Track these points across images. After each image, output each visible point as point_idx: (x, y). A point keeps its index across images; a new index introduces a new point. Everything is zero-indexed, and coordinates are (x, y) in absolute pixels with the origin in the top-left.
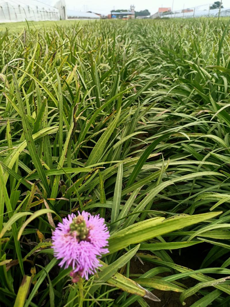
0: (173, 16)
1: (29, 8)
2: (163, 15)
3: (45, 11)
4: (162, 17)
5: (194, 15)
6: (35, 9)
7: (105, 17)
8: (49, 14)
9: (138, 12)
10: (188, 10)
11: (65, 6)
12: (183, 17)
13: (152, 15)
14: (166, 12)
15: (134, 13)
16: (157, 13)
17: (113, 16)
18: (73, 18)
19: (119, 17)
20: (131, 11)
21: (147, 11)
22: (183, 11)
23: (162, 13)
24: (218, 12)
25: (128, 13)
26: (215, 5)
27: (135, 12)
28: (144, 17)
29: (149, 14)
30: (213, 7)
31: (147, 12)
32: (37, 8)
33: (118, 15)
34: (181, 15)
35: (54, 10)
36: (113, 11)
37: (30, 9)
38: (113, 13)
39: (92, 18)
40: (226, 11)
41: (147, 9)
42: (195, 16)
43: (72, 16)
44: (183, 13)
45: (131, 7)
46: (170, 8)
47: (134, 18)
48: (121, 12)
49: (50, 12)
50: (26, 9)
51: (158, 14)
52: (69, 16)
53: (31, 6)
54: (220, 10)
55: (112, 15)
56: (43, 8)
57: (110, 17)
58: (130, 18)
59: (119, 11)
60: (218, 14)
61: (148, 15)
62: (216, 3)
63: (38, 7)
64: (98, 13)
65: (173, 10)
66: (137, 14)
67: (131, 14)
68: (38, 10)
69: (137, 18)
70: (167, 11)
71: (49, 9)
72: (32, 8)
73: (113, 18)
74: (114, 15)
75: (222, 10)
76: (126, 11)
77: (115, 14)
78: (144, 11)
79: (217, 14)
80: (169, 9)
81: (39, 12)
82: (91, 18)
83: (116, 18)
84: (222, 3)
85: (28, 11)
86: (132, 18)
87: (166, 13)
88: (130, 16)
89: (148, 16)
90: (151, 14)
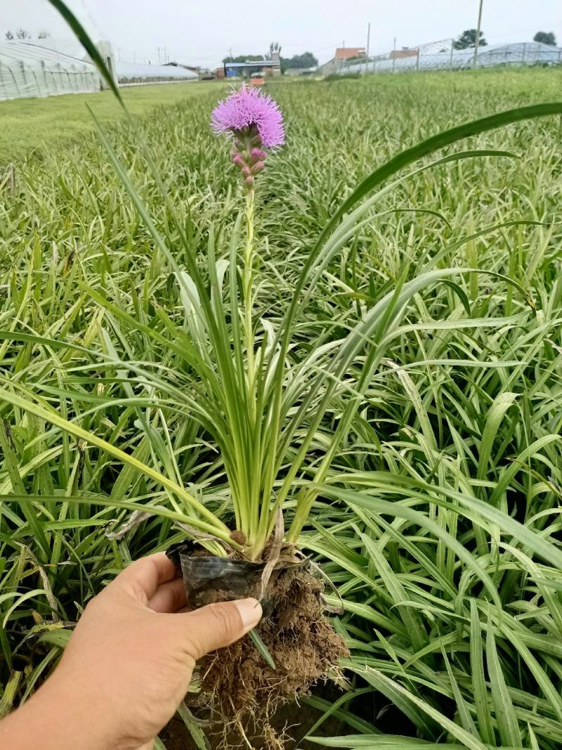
0: (370, 65)
1: (22, 67)
2: (347, 65)
3: (62, 71)
4: (344, 70)
5: (417, 65)
6: (37, 68)
7: (210, 75)
8: (72, 77)
9: (287, 60)
10: (406, 52)
11: (112, 55)
12: (393, 69)
13: (322, 66)
14: (354, 58)
15: (278, 63)
16: (333, 61)
17: (228, 72)
18: (133, 80)
19: (245, 74)
20: (271, 59)
21: (309, 55)
22: (394, 55)
23: (344, 61)
24: (473, 55)
25: (265, 62)
26: (466, 37)
27: (281, 59)
28: (302, 70)
29: (315, 62)
30: (461, 44)
31: (309, 59)
32: (43, 64)
33: (240, 70)
34: (388, 64)
35: (85, 67)
36: (226, 61)
37: (25, 68)
38: (227, 65)
39: (180, 79)
40: (491, 53)
41: (310, 51)
42: (420, 67)
43: (130, 78)
44: (392, 61)
45: (272, 47)
46: (364, 49)
47: (279, 74)
48: (248, 61)
49: (75, 74)
50: (16, 70)
51: (336, 63)
52: (121, 77)
53: (27, 62)
54: (476, 53)
55: (226, 69)
56: (58, 65)
57: (223, 74)
58: (270, 75)
59: (242, 59)
60: (472, 62)
61: (311, 66)
62: (466, 33)
63: (46, 62)
64: (193, 66)
65: (371, 54)
66: (286, 65)
67: (271, 67)
68: (46, 70)
69: (286, 73)
70: (357, 55)
71: (73, 67)
72: (29, 67)
73: (230, 77)
74: (231, 70)
75: (481, 49)
76: (260, 58)
77: (233, 67)
78: (302, 56)
79: (469, 61)
80: (360, 51)
81: (48, 75)
82: (177, 79)
83: (237, 75)
84: (481, 34)
85: (21, 74)
86: (275, 75)
87: (354, 61)
88: (269, 69)
89: (313, 69)
90: (321, 63)
